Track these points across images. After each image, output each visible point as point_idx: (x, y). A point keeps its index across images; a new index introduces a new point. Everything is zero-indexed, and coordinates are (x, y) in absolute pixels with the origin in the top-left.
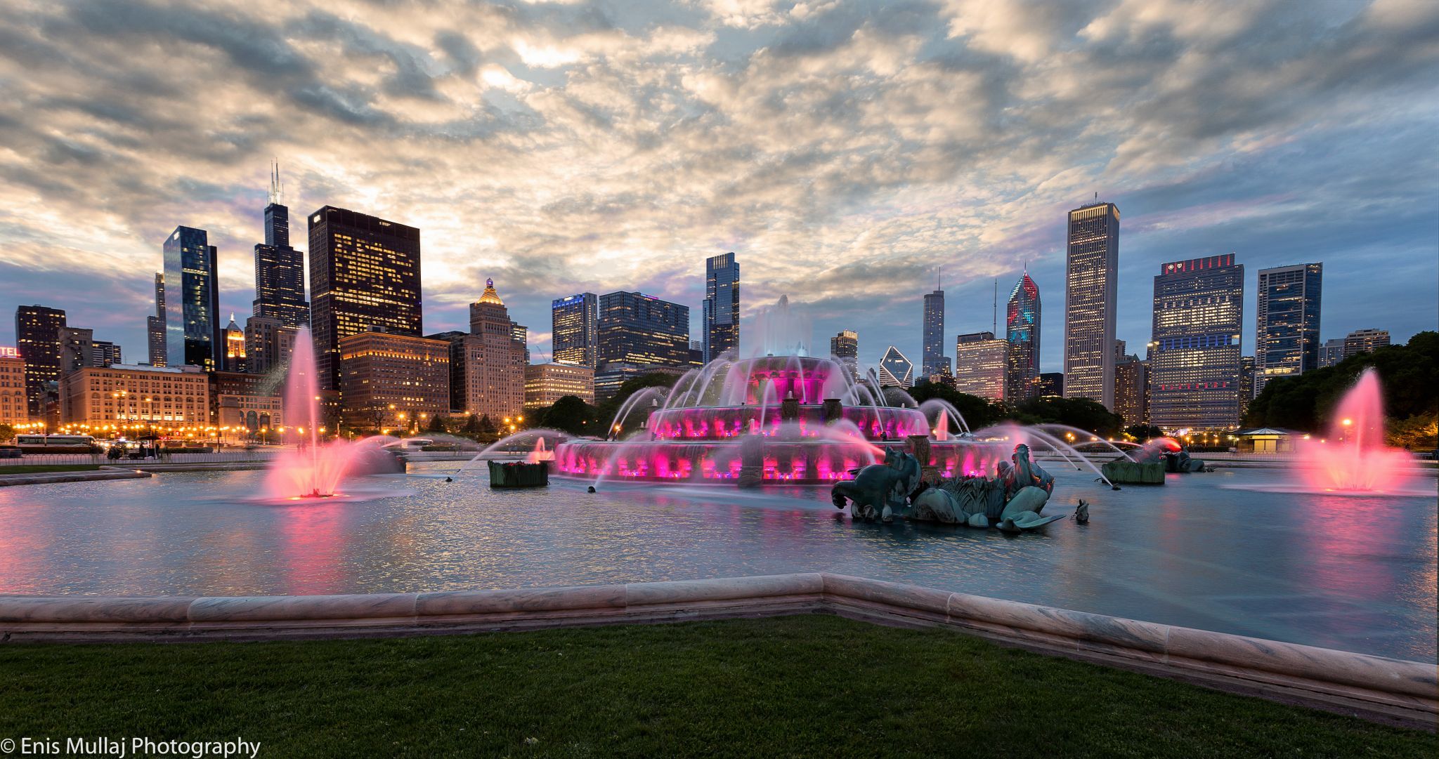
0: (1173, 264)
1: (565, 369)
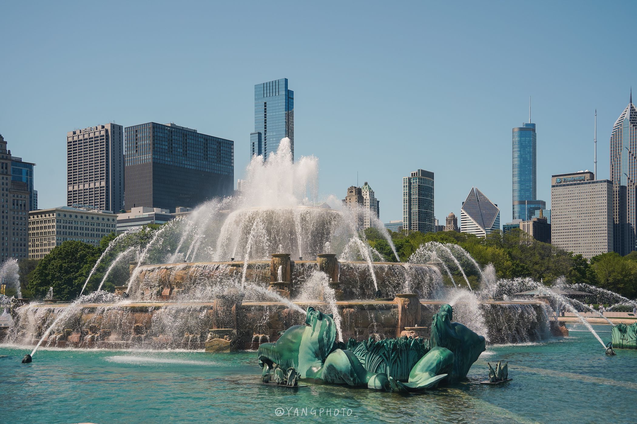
1: (80, 215)
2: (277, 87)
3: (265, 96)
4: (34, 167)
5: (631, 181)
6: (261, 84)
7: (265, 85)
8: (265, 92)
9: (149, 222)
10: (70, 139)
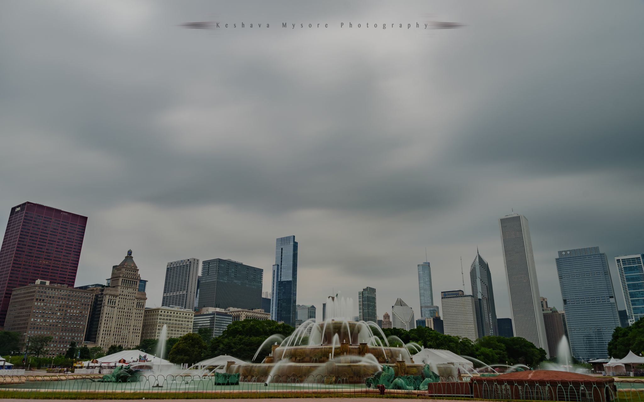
0: (565, 251)
1: (173, 312)
2: (289, 240)
3: (282, 244)
4: (147, 283)
5: (484, 296)
6: (280, 238)
7: (282, 239)
8: (282, 242)
9: (212, 316)
10: (169, 267)
